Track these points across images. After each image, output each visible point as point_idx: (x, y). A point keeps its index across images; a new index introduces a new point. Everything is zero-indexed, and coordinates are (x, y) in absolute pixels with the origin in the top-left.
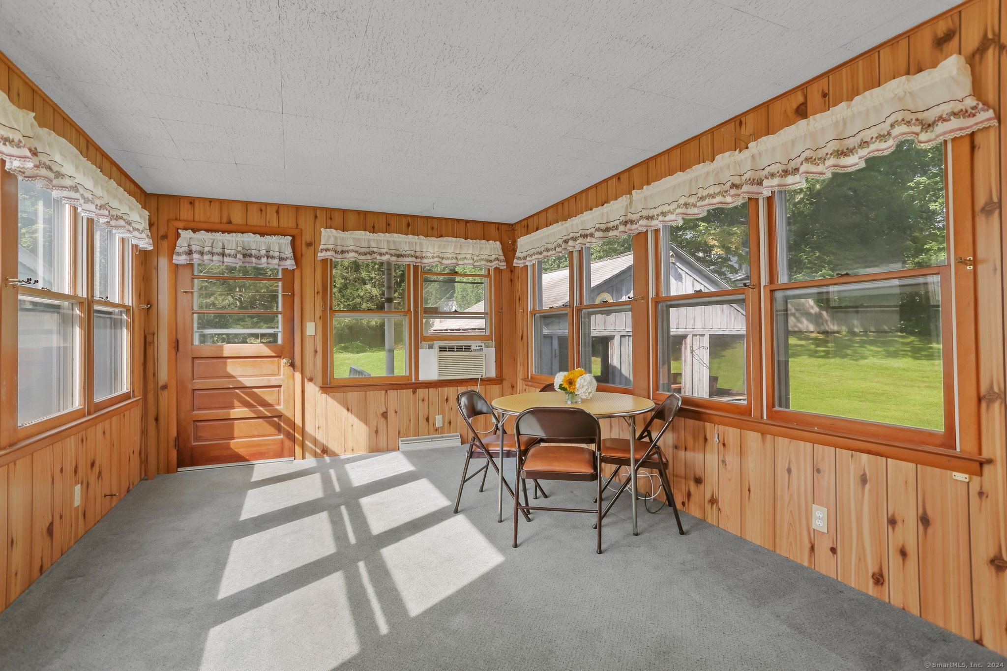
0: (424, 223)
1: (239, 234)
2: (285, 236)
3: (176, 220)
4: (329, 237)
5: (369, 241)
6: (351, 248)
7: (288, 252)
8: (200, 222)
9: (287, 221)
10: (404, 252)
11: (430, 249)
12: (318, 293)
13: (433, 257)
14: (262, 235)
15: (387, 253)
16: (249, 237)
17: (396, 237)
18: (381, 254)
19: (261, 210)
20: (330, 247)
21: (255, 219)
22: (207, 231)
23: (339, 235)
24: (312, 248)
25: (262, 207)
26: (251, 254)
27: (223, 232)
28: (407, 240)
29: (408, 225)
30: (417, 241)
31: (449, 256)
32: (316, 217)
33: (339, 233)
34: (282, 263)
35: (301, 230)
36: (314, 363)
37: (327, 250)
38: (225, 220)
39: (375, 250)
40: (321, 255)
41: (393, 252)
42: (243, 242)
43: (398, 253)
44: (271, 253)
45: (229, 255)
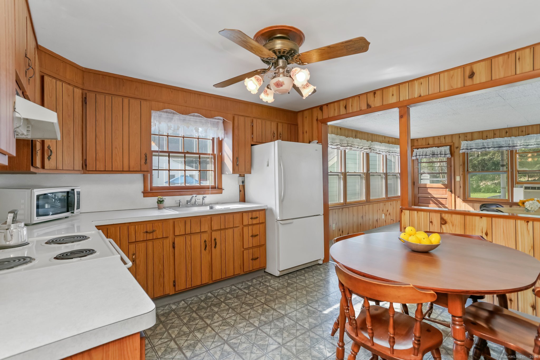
0: (516, 130)
1: (431, 148)
2: (447, 146)
3: (413, 146)
4: (464, 144)
5: (483, 143)
6: (474, 147)
7: (448, 152)
8: (420, 146)
9: (448, 140)
10: (503, 145)
11: (519, 142)
12: (461, 165)
13: (520, 146)
14: (438, 147)
15: (492, 147)
16: (434, 148)
17: (497, 139)
18: (489, 148)
19: (439, 138)
20: (464, 148)
21: (437, 142)
22: (421, 148)
23: (468, 143)
24: (459, 148)
25: (439, 137)
26: (435, 154)
27: (426, 148)
28: (504, 140)
29: (507, 132)
30: (510, 139)
31: (532, 144)
32: (460, 137)
33: (468, 142)
34: (446, 156)
35: (454, 143)
36: (460, 191)
37: (463, 149)
38: (427, 144)
39: (486, 146)
40: (461, 151)
41: (496, 146)
42: (432, 150)
43: (500, 146)
44: (442, 153)
45: (428, 155)
